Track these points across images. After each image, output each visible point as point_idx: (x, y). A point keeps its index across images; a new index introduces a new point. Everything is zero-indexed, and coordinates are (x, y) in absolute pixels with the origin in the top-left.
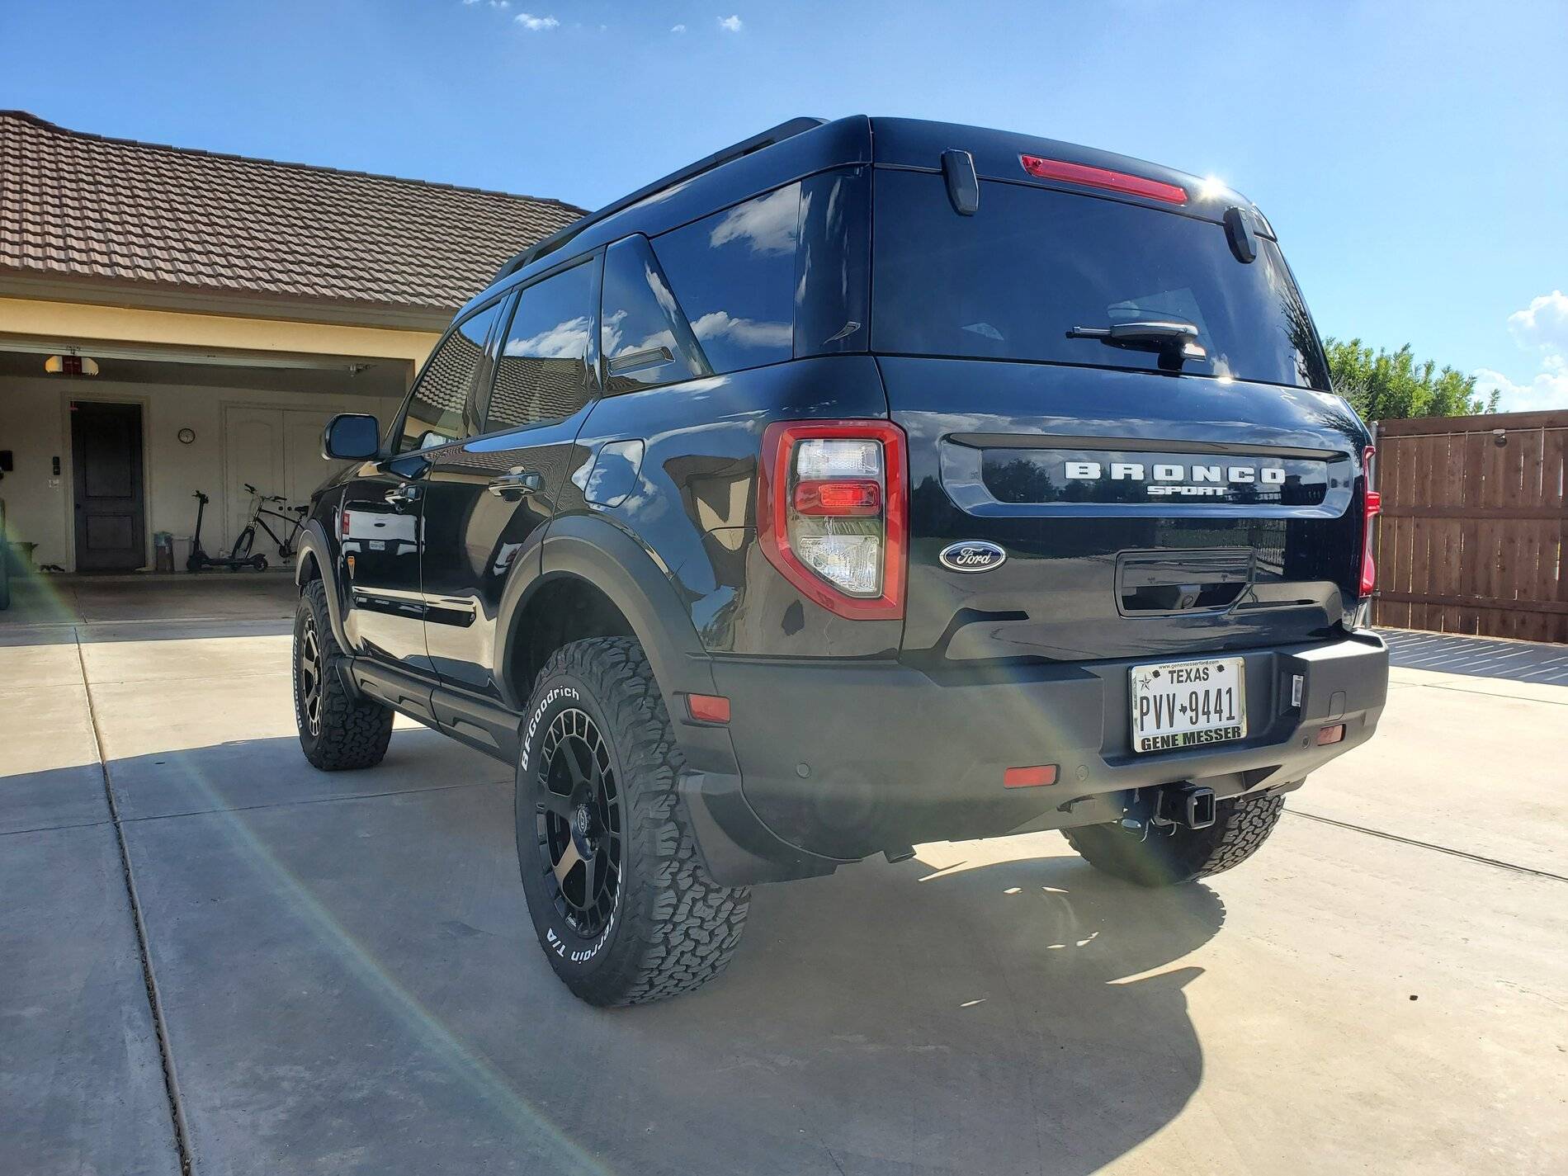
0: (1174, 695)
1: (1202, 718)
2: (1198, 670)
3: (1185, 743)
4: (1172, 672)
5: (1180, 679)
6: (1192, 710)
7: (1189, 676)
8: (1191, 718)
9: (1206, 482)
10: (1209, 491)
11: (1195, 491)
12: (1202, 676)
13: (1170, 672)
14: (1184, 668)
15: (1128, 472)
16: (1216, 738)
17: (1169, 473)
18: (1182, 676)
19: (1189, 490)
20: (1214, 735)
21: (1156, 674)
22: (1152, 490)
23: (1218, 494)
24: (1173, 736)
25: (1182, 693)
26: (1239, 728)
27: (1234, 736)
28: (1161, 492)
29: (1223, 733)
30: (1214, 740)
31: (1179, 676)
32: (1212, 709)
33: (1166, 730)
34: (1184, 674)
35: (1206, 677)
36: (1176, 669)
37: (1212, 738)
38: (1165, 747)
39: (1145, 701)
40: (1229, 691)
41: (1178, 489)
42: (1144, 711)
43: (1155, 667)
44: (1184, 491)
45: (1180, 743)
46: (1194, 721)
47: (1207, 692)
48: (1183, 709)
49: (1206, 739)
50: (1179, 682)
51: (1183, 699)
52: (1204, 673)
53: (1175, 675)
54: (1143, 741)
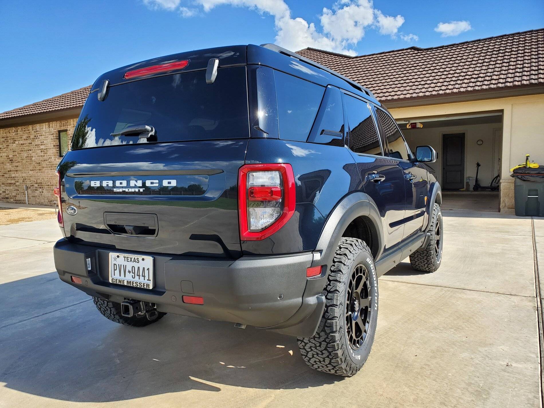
0: (126, 266)
1: (137, 277)
2: (134, 258)
3: (127, 284)
4: (125, 257)
5: (128, 260)
6: (133, 273)
7: (131, 260)
8: (132, 276)
9: (136, 187)
10: (137, 190)
11: (131, 190)
12: (137, 261)
13: (124, 257)
14: (129, 256)
15: (107, 184)
16: (139, 286)
17: (121, 183)
18: (128, 259)
19: (129, 190)
20: (139, 285)
21: (118, 257)
22: (115, 190)
23: (141, 191)
24: (123, 281)
25: (129, 266)
26: (149, 285)
27: (147, 287)
28: (118, 191)
29: (142, 285)
30: (139, 287)
31: (127, 259)
32: (141, 274)
33: (122, 277)
34: (129, 258)
35: (138, 262)
36: (126, 256)
37: (138, 285)
38: (120, 284)
39: (115, 265)
40: (148, 269)
41: (124, 189)
42: (115, 269)
43: (118, 254)
44: (127, 190)
45: (125, 284)
46: (134, 277)
47: (139, 268)
48: (129, 272)
49: (136, 285)
50: (127, 261)
51: (129, 268)
52: (137, 260)
53: (126, 258)
54: (112, 279)
